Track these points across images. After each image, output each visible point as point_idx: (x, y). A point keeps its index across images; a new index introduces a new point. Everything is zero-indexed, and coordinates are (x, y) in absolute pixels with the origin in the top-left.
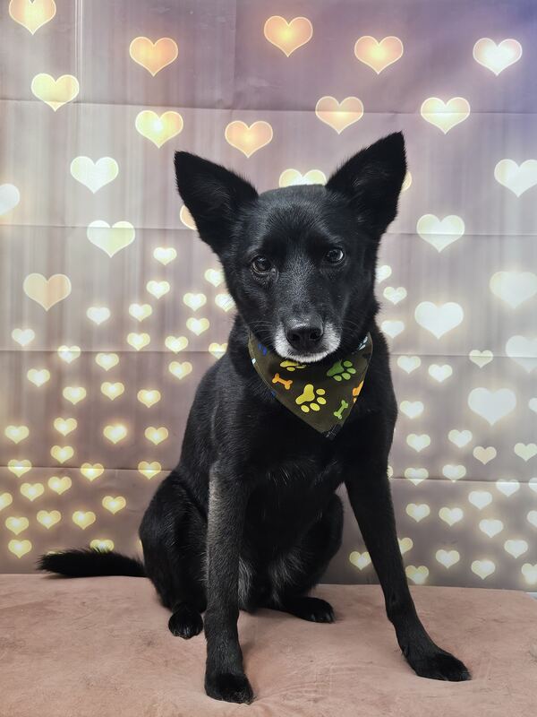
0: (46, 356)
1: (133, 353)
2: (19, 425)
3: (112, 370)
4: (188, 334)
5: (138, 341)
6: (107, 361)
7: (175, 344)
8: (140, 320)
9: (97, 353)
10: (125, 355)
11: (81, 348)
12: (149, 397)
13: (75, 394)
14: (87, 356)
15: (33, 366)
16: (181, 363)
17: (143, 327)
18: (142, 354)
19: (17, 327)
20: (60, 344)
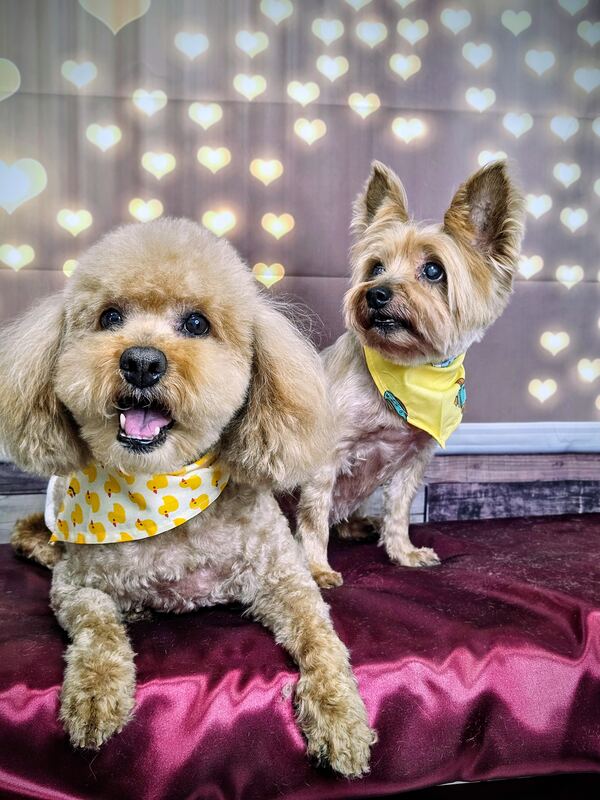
0: (115, 106)
1: (243, 103)
2: (76, 209)
3: (214, 128)
4: (319, 79)
5: (250, 87)
6: (205, 114)
7: (302, 93)
8: (252, 56)
9: (191, 102)
10: (231, 105)
11: (167, 93)
12: (267, 170)
13: (159, 163)
14: (176, 105)
15: (95, 118)
16: (310, 121)
17: (257, 65)
18: (256, 107)
19: (69, 59)
20: (136, 86)
